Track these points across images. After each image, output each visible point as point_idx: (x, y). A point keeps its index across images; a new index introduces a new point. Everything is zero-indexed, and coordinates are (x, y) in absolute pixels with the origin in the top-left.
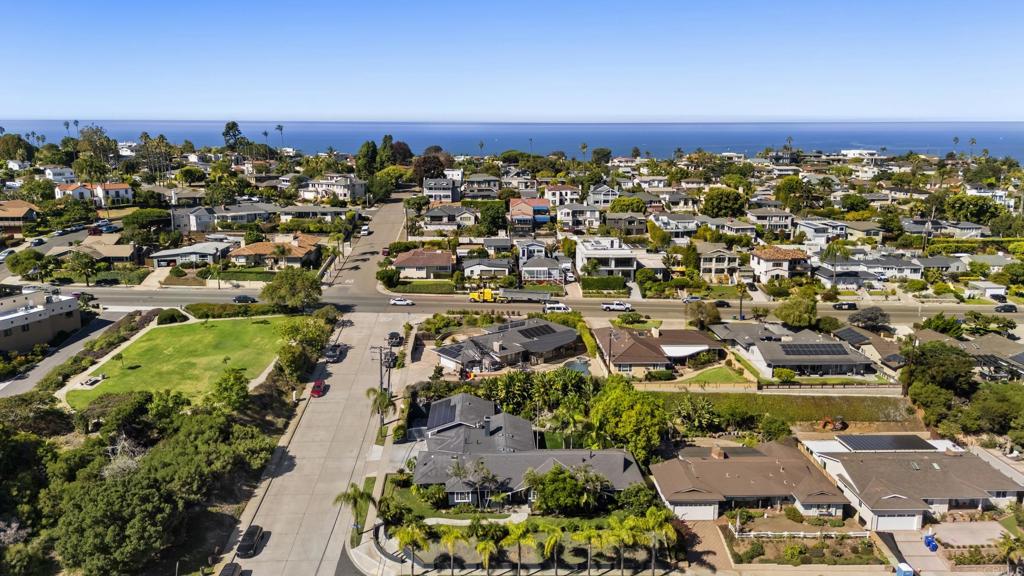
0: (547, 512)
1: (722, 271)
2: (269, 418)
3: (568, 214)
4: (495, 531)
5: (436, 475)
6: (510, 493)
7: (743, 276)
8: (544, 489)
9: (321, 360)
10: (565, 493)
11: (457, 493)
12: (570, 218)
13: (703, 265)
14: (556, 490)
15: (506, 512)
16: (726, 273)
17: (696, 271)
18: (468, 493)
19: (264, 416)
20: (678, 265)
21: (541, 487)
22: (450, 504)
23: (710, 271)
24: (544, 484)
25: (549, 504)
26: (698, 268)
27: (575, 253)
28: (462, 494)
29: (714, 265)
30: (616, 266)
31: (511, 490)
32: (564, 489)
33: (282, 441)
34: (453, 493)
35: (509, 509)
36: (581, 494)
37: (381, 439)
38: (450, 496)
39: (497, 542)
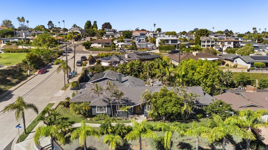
0: (158, 118)
1: (209, 46)
2: (8, 78)
3: (152, 35)
4: (122, 129)
5: (86, 98)
6: (132, 106)
7: (216, 48)
8: (156, 101)
9: (50, 64)
10: (172, 104)
11: (98, 107)
12: (153, 36)
13: (202, 44)
14: (165, 102)
15: (130, 119)
16: (210, 46)
17: (200, 46)
18: (105, 107)
19: (6, 77)
20: (193, 45)
21: (154, 100)
22: (93, 114)
23: (204, 46)
24: (156, 98)
25: (160, 112)
26: (200, 44)
27: (155, 42)
28: (100, 107)
29: (206, 44)
30: (171, 43)
31: (133, 104)
32: (171, 101)
33: (12, 89)
34: (95, 107)
35: (132, 118)
36: (182, 105)
37: (65, 88)
38: (93, 109)
39: (123, 137)
